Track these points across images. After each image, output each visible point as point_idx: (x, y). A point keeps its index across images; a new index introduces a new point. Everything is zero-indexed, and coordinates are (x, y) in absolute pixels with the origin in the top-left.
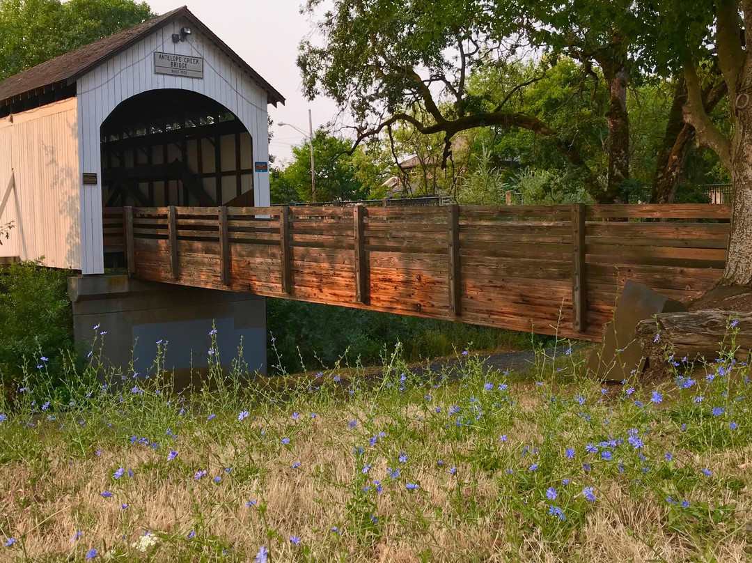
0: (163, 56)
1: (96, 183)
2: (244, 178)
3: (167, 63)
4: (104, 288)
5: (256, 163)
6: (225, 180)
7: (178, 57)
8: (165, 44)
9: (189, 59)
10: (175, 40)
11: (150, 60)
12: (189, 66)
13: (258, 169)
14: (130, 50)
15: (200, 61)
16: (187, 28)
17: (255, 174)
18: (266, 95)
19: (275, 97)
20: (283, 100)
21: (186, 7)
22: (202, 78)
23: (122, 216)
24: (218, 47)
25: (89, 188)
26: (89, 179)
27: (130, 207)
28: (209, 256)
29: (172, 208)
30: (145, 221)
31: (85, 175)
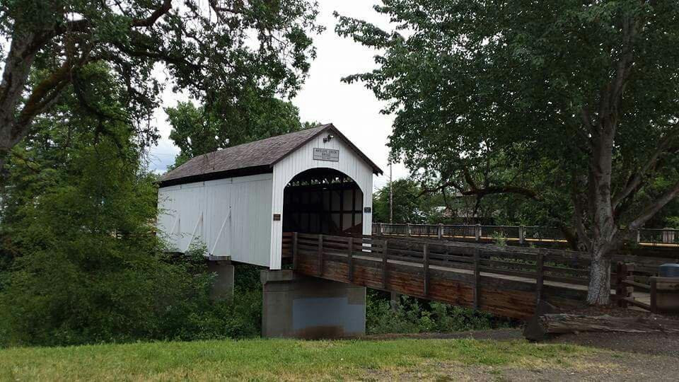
0: (318, 150)
1: (279, 220)
2: (357, 215)
3: (320, 154)
4: (280, 278)
5: (365, 208)
6: (345, 216)
7: (326, 150)
8: (319, 143)
9: (331, 151)
10: (325, 141)
11: (311, 153)
12: (332, 155)
13: (366, 211)
15: (337, 152)
16: (332, 135)
17: (364, 214)
18: (372, 169)
19: (377, 171)
20: (382, 173)
22: (338, 161)
23: (292, 237)
24: (348, 144)
25: (276, 222)
26: (277, 217)
27: (296, 233)
28: (341, 264)
29: (321, 235)
30: (304, 241)
31: (275, 215)
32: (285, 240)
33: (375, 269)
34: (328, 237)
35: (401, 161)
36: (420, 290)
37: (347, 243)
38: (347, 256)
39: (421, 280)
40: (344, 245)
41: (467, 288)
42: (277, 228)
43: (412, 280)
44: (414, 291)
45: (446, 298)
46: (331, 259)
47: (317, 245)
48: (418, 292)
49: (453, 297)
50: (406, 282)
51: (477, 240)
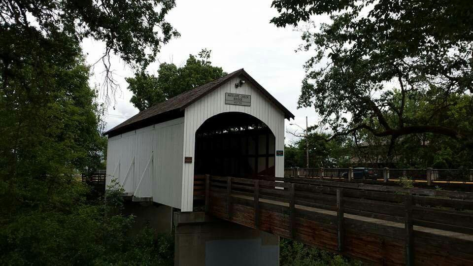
0: (230, 95)
1: (191, 162)
2: (270, 159)
3: (232, 98)
4: (192, 219)
5: (277, 151)
6: (260, 159)
7: (238, 95)
8: (231, 89)
9: (244, 96)
10: (237, 86)
11: (223, 97)
12: (243, 100)
13: (278, 154)
14: (213, 93)
15: (249, 97)
16: (243, 80)
17: (277, 157)
18: (284, 114)
19: (288, 115)
20: (293, 117)
21: (243, 69)
22: (250, 106)
23: (204, 180)
24: (259, 89)
25: (187, 165)
26: (188, 160)
27: (208, 175)
28: (248, 207)
29: (229, 178)
30: (216, 184)
31: (186, 158)
32: (198, 182)
33: (282, 215)
34: (236, 180)
35: (313, 105)
36: (334, 243)
37: (253, 186)
38: (253, 199)
39: (335, 231)
40: (250, 188)
41: (394, 246)
42: (189, 171)
43: (323, 230)
44: (326, 244)
45: (367, 255)
46: (239, 202)
47: (226, 188)
48: (331, 245)
49: (375, 255)
50: (317, 233)
51: (385, 181)
